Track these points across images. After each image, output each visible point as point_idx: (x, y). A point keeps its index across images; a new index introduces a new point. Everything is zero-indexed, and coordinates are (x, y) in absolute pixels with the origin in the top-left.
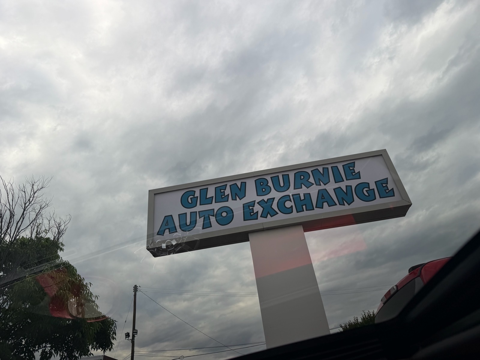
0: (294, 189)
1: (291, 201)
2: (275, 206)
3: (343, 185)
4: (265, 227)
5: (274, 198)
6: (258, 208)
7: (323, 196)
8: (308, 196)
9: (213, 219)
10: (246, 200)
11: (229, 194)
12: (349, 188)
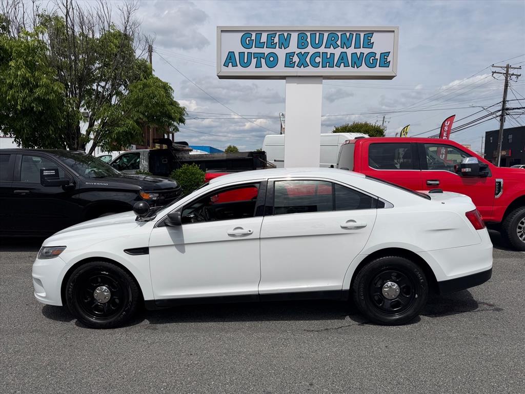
0: (325, 48)
1: (320, 57)
2: (308, 60)
3: (358, 51)
4: (298, 75)
5: (309, 53)
6: (296, 59)
7: (343, 58)
8: (333, 55)
9: (263, 61)
10: (288, 50)
11: (276, 43)
12: (362, 54)
